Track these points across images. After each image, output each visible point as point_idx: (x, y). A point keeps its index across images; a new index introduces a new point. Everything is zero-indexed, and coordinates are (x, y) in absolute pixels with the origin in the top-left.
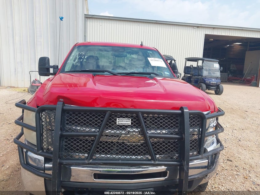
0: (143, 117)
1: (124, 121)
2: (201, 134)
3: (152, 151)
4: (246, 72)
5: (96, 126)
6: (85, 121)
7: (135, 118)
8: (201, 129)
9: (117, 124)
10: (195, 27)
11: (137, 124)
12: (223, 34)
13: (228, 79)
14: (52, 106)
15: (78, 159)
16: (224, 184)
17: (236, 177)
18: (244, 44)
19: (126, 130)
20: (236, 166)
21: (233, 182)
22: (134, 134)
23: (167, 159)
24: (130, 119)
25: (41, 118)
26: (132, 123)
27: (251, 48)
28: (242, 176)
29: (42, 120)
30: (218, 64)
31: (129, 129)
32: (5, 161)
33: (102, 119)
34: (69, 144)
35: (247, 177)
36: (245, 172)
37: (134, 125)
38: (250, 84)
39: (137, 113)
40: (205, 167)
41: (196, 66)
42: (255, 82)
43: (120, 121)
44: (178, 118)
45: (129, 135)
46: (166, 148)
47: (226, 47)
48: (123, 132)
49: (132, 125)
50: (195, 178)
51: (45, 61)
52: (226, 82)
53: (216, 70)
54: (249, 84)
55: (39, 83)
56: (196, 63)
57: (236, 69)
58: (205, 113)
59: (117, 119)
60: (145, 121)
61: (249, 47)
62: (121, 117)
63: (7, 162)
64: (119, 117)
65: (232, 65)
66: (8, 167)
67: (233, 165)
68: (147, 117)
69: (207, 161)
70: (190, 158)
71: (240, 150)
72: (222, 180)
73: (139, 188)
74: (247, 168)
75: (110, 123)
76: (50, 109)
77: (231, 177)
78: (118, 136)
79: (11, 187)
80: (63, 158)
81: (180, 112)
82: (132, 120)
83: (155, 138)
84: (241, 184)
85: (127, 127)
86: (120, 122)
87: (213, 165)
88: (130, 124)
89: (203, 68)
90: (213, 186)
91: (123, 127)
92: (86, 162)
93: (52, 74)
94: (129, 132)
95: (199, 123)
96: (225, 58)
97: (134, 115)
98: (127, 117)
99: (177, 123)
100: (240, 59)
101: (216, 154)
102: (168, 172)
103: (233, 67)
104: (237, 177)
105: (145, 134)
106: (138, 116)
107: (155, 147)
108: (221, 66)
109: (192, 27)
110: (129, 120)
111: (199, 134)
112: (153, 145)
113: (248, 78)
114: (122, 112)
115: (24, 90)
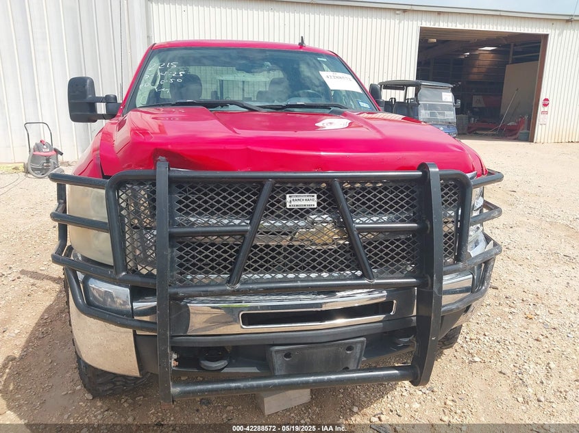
0: (343, 189)
1: (303, 200)
2: (462, 221)
3: (365, 259)
4: (506, 110)
5: (244, 213)
6: (218, 202)
7: (324, 193)
8: (460, 211)
9: (288, 207)
10: (398, 12)
11: (329, 204)
12: (460, 27)
13: (469, 128)
14: (142, 172)
15: (208, 285)
16: (488, 332)
17: (510, 316)
18: (502, 49)
19: (306, 219)
20: (506, 298)
21: (506, 327)
22: (325, 227)
23: (395, 275)
24: (315, 195)
25: (118, 200)
26: (319, 204)
27: (516, 57)
28: (521, 316)
29: (119, 205)
30: (451, 94)
31: (313, 217)
32: (7, 321)
33: (254, 198)
34: (187, 253)
35: (533, 316)
36: (527, 306)
37: (324, 208)
38: (513, 137)
39: (330, 180)
40: (466, 290)
41: (402, 100)
42: (525, 131)
43: (293, 200)
44: (414, 188)
45: (314, 230)
46: (392, 250)
47: (463, 57)
48: (302, 223)
49: (319, 208)
50: (452, 310)
51: (84, 87)
52: (464, 134)
53: (446, 108)
54: (511, 136)
55: (51, 150)
56: (402, 92)
57: (484, 106)
58: (469, 175)
59: (288, 196)
60: (346, 199)
61: (513, 55)
62: (296, 190)
63: (13, 321)
64: (290, 193)
65: (475, 98)
66: (17, 331)
67: (501, 295)
68: (350, 189)
69: (471, 276)
70: (444, 269)
71: (512, 267)
72: (482, 325)
73: (338, 338)
74: (529, 300)
75: (273, 205)
76: (137, 181)
77: (499, 319)
78: (290, 232)
79: (36, 371)
80: (175, 284)
81: (421, 173)
82: (319, 197)
83: (369, 233)
84: (522, 329)
85: (308, 211)
86: (293, 203)
87: (483, 284)
88: (316, 206)
89: (419, 104)
90: (466, 338)
91: (301, 213)
92: (228, 288)
93: (103, 117)
94: (313, 222)
95: (455, 197)
96: (460, 83)
97: (324, 185)
98: (307, 190)
99: (413, 199)
100: (493, 83)
101: (487, 263)
102: (395, 302)
103: (478, 101)
104: (511, 318)
105: (349, 225)
106: (330, 188)
107: (370, 251)
108: (456, 98)
109: (392, 12)
110: (313, 196)
111: (457, 221)
112: (365, 247)
113: (510, 124)
114: (295, 180)
115: (16, 168)
